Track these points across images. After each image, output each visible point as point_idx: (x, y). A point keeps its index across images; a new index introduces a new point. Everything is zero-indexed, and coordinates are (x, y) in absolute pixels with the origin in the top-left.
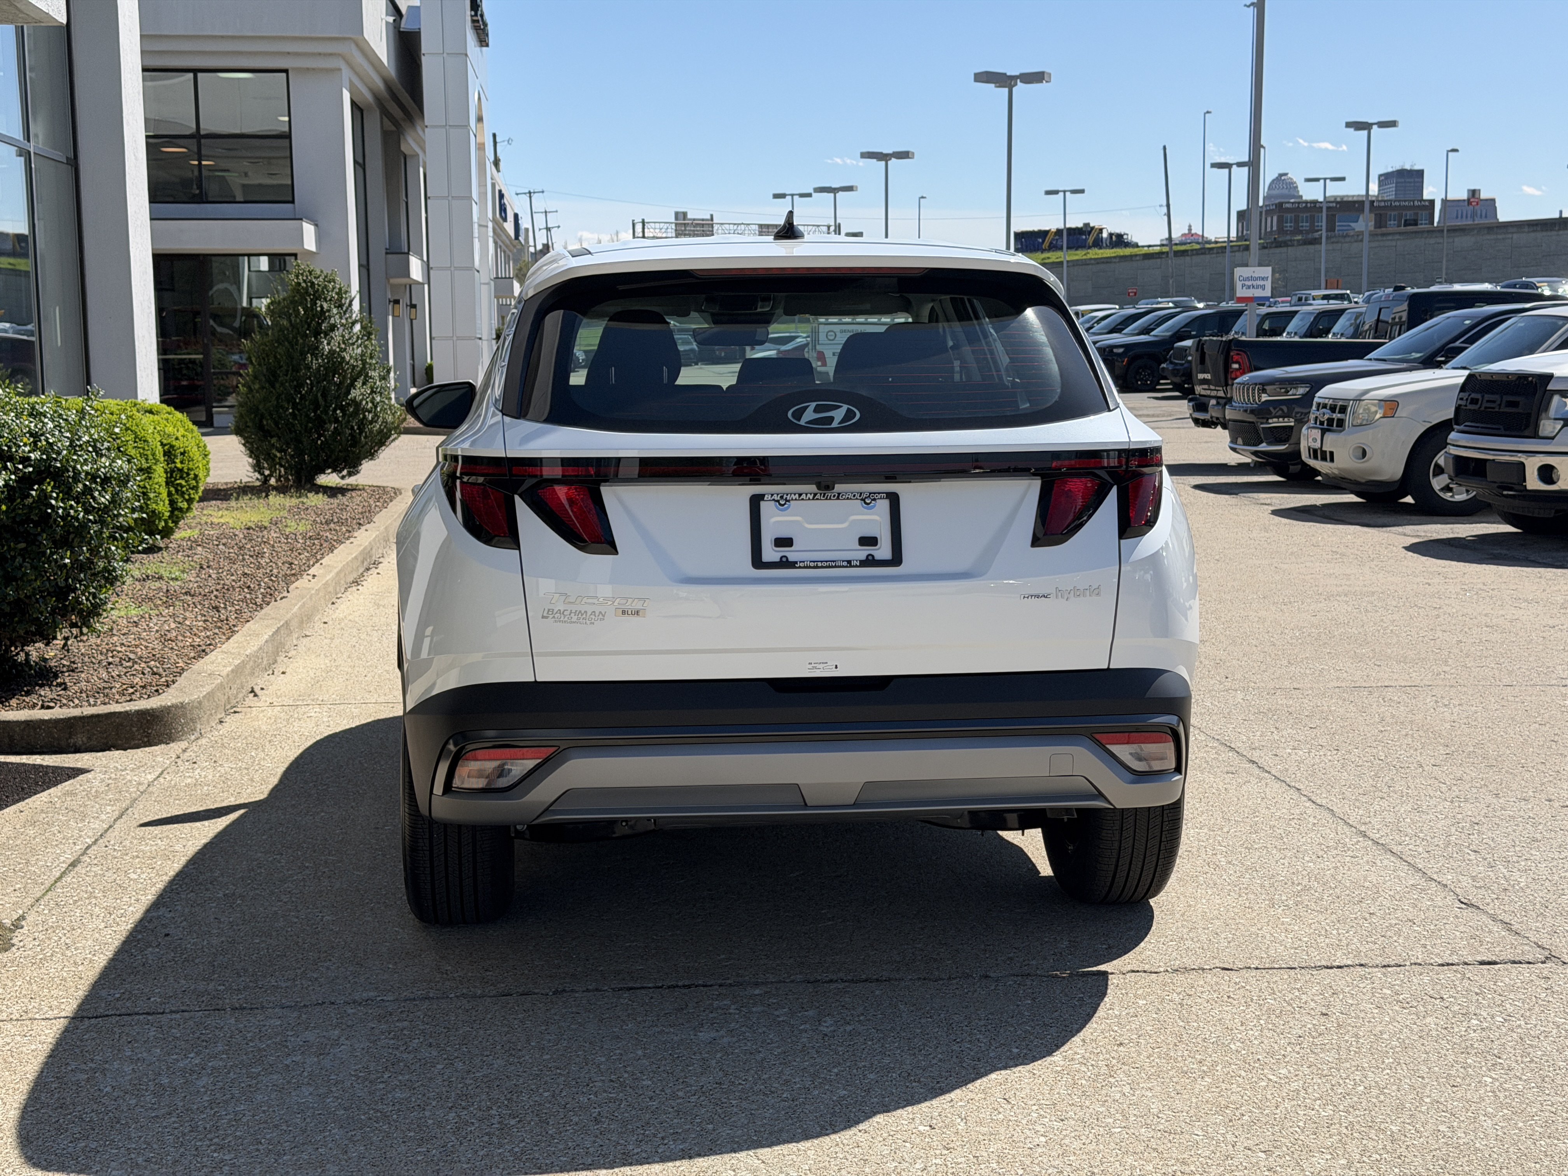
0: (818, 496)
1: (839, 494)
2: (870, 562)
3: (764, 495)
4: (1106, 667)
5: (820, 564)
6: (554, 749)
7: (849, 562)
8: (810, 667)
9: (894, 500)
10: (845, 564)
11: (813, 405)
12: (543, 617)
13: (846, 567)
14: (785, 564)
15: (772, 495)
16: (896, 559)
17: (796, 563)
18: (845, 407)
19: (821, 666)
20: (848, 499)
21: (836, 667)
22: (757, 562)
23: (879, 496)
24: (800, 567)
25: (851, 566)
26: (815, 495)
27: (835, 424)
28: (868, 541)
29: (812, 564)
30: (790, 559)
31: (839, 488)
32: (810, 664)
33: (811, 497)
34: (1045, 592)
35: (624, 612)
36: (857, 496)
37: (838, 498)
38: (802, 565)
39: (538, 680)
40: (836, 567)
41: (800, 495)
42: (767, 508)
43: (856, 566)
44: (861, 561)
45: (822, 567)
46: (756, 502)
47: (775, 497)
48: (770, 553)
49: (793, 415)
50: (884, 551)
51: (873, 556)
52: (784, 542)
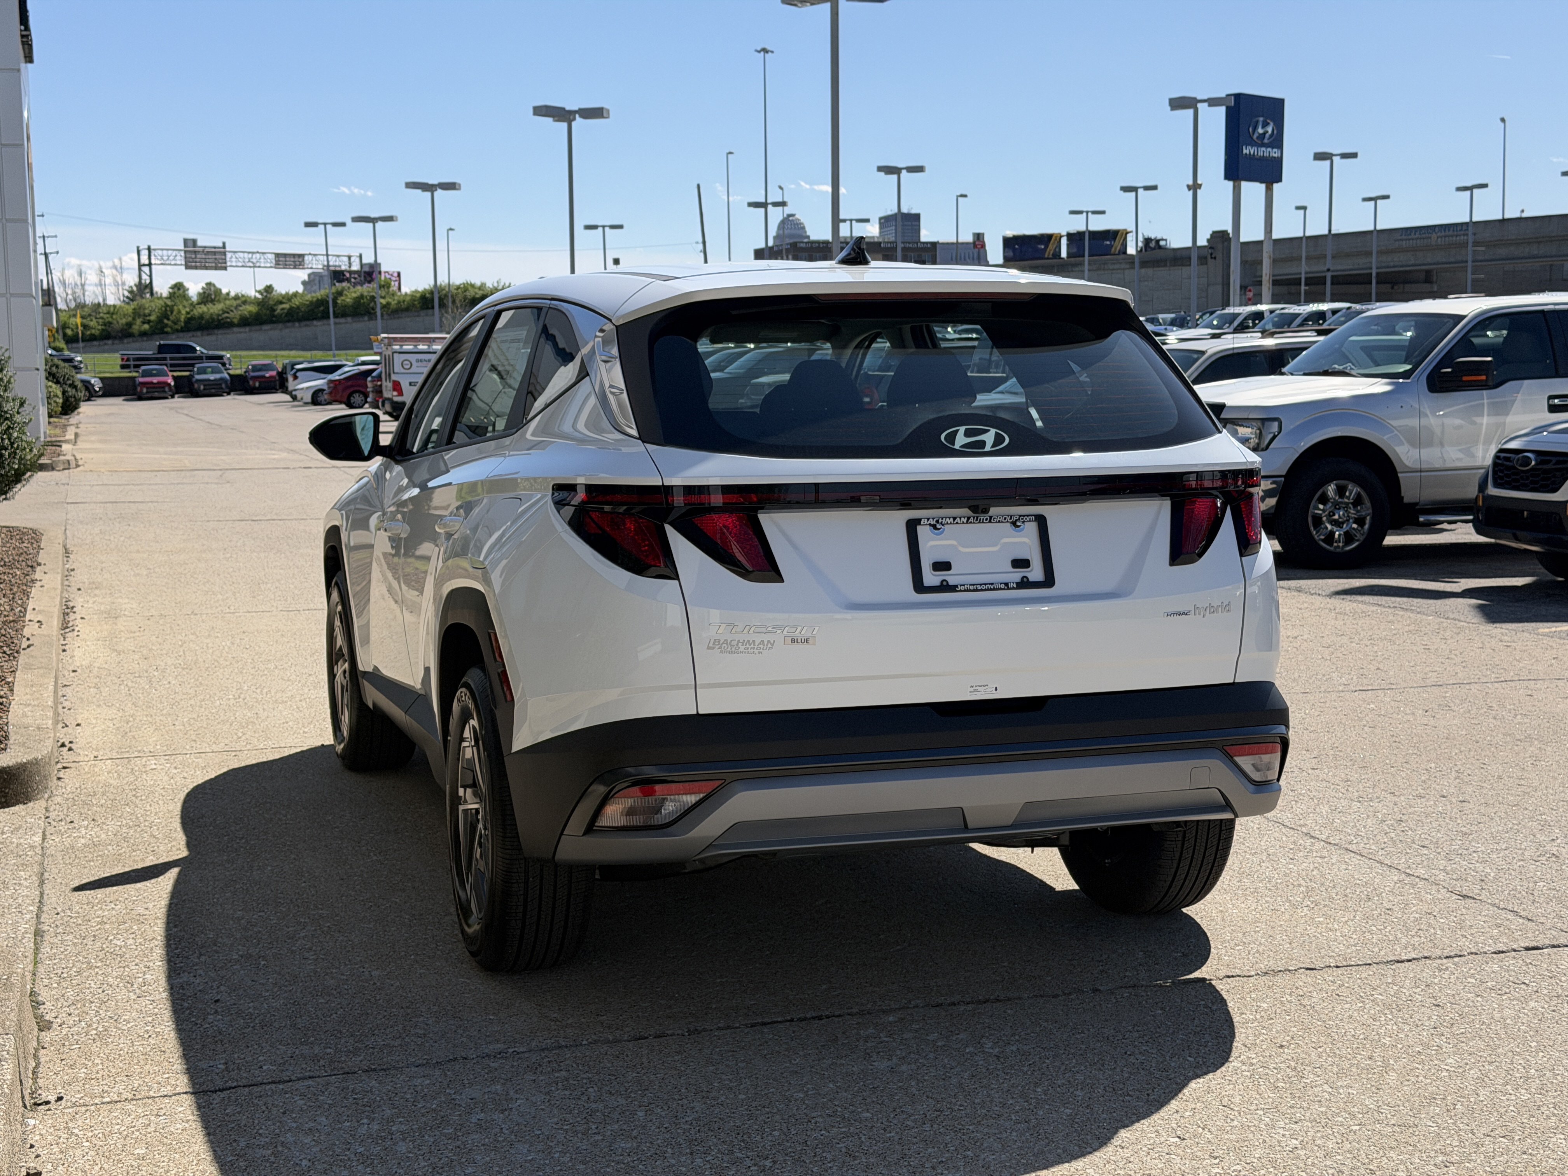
0: (971, 520)
1: (991, 517)
2: (1025, 584)
3: (920, 520)
4: (1232, 681)
5: (979, 587)
6: (721, 782)
7: (1006, 584)
8: (972, 689)
9: (1041, 521)
10: (1003, 586)
11: (962, 429)
12: (709, 648)
13: (1004, 589)
14: (945, 587)
15: (928, 519)
16: (1049, 581)
17: (957, 586)
18: (993, 431)
19: (982, 688)
20: (999, 522)
21: (996, 689)
22: (919, 586)
23: (1028, 519)
24: (961, 591)
25: (1009, 589)
26: (969, 518)
27: (988, 448)
28: (1021, 563)
29: (972, 588)
30: (950, 583)
31: (993, 511)
32: (972, 687)
33: (965, 521)
34: (1186, 609)
35: (793, 641)
36: (1008, 519)
37: (990, 522)
38: (962, 588)
39: (701, 712)
40: (994, 589)
41: (954, 519)
42: (923, 532)
43: (1013, 588)
44: (1017, 583)
45: (981, 590)
46: (912, 526)
47: (931, 521)
48: (930, 578)
49: (945, 438)
50: (1036, 573)
51: (1027, 577)
52: (942, 566)
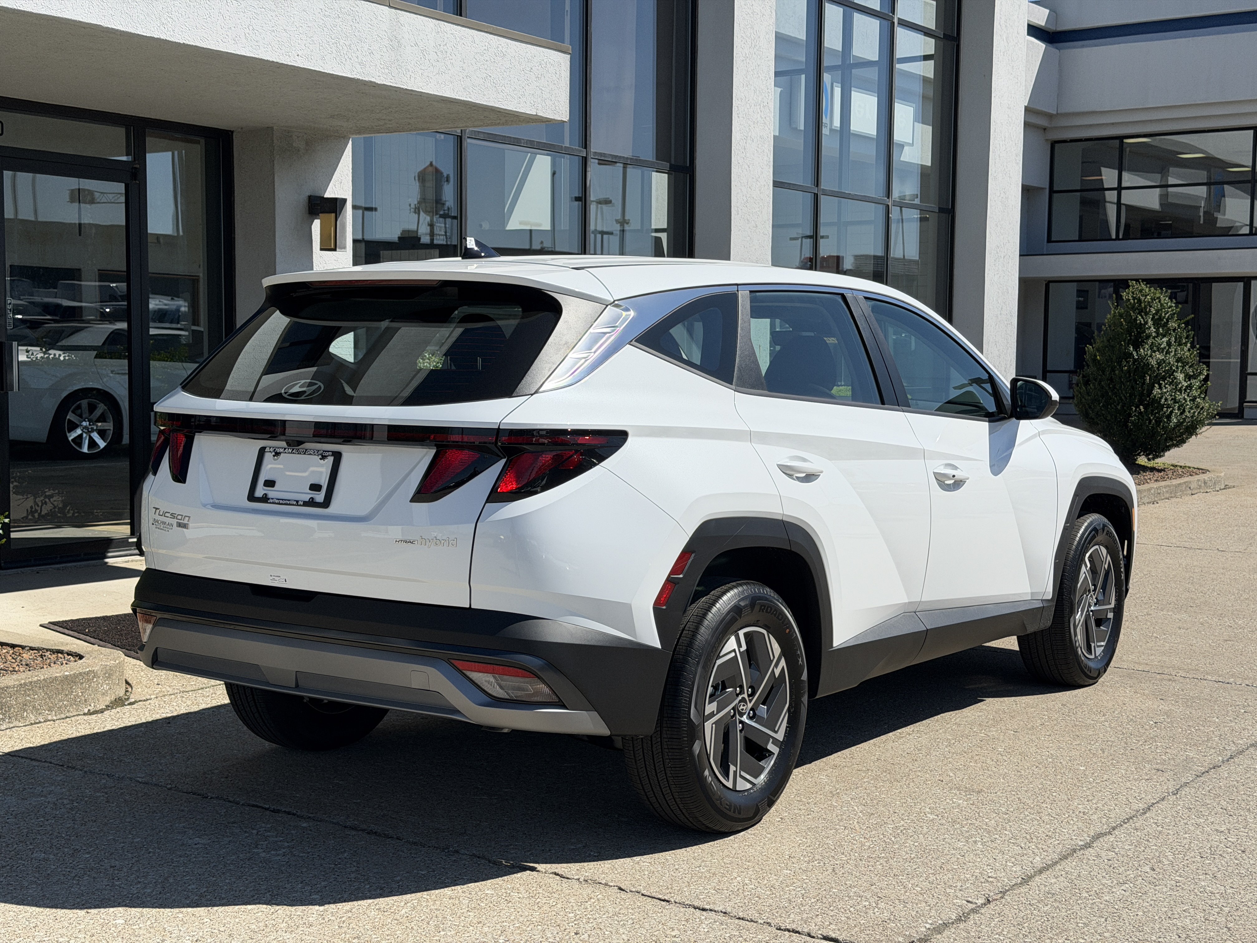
0: (294, 451)
1: (306, 450)
2: (311, 503)
3: (266, 448)
4: (467, 606)
5: (281, 502)
7: (297, 502)
8: (271, 578)
9: (338, 456)
10: (295, 503)
12: (152, 524)
13: (295, 505)
14: (265, 499)
15: (270, 448)
16: (326, 503)
17: (269, 499)
18: (319, 385)
19: (277, 578)
20: (310, 454)
21: (286, 581)
22: (252, 497)
23: (329, 454)
24: (270, 503)
25: (298, 505)
27: (305, 397)
28: (315, 487)
29: (277, 501)
30: (268, 496)
31: (307, 445)
32: (271, 576)
33: (290, 451)
34: (412, 539)
35: (180, 525)
36: (316, 452)
37: (305, 454)
38: (271, 501)
40: (289, 504)
41: (285, 449)
42: (268, 456)
43: (300, 505)
44: (305, 502)
45: (283, 504)
46: (262, 452)
47: (272, 450)
48: (260, 491)
49: (286, 389)
50: (320, 497)
51: (313, 499)
52: (270, 483)
